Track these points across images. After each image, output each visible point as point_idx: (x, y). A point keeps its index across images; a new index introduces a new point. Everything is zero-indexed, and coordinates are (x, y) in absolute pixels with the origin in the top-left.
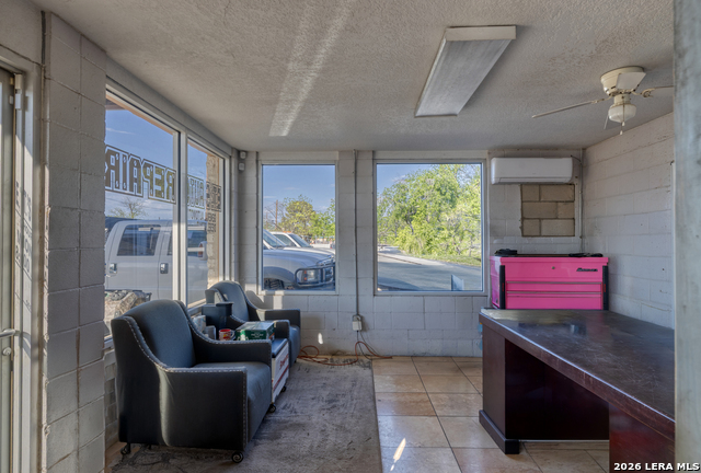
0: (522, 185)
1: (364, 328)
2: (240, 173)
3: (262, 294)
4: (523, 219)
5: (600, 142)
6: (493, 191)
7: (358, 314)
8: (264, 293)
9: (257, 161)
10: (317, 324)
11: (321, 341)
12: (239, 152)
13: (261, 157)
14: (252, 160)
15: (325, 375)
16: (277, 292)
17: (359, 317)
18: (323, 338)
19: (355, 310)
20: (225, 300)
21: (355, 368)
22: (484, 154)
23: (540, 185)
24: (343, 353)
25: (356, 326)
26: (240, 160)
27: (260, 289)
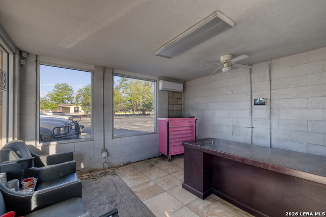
0: (168, 91)
1: (108, 155)
2: (22, 66)
3: (39, 146)
4: (168, 104)
5: (191, 80)
6: (160, 93)
7: (104, 149)
8: (41, 144)
9: (36, 61)
10: (81, 158)
11: (82, 167)
12: (21, 52)
13: (40, 59)
14: (33, 59)
15: (95, 186)
16: (52, 143)
17: (105, 150)
18: (84, 165)
19: (103, 147)
20: (20, 156)
21: (109, 177)
22: (157, 79)
23: (173, 92)
24: (97, 170)
25: (104, 155)
26: (21, 57)
27: (38, 142)
